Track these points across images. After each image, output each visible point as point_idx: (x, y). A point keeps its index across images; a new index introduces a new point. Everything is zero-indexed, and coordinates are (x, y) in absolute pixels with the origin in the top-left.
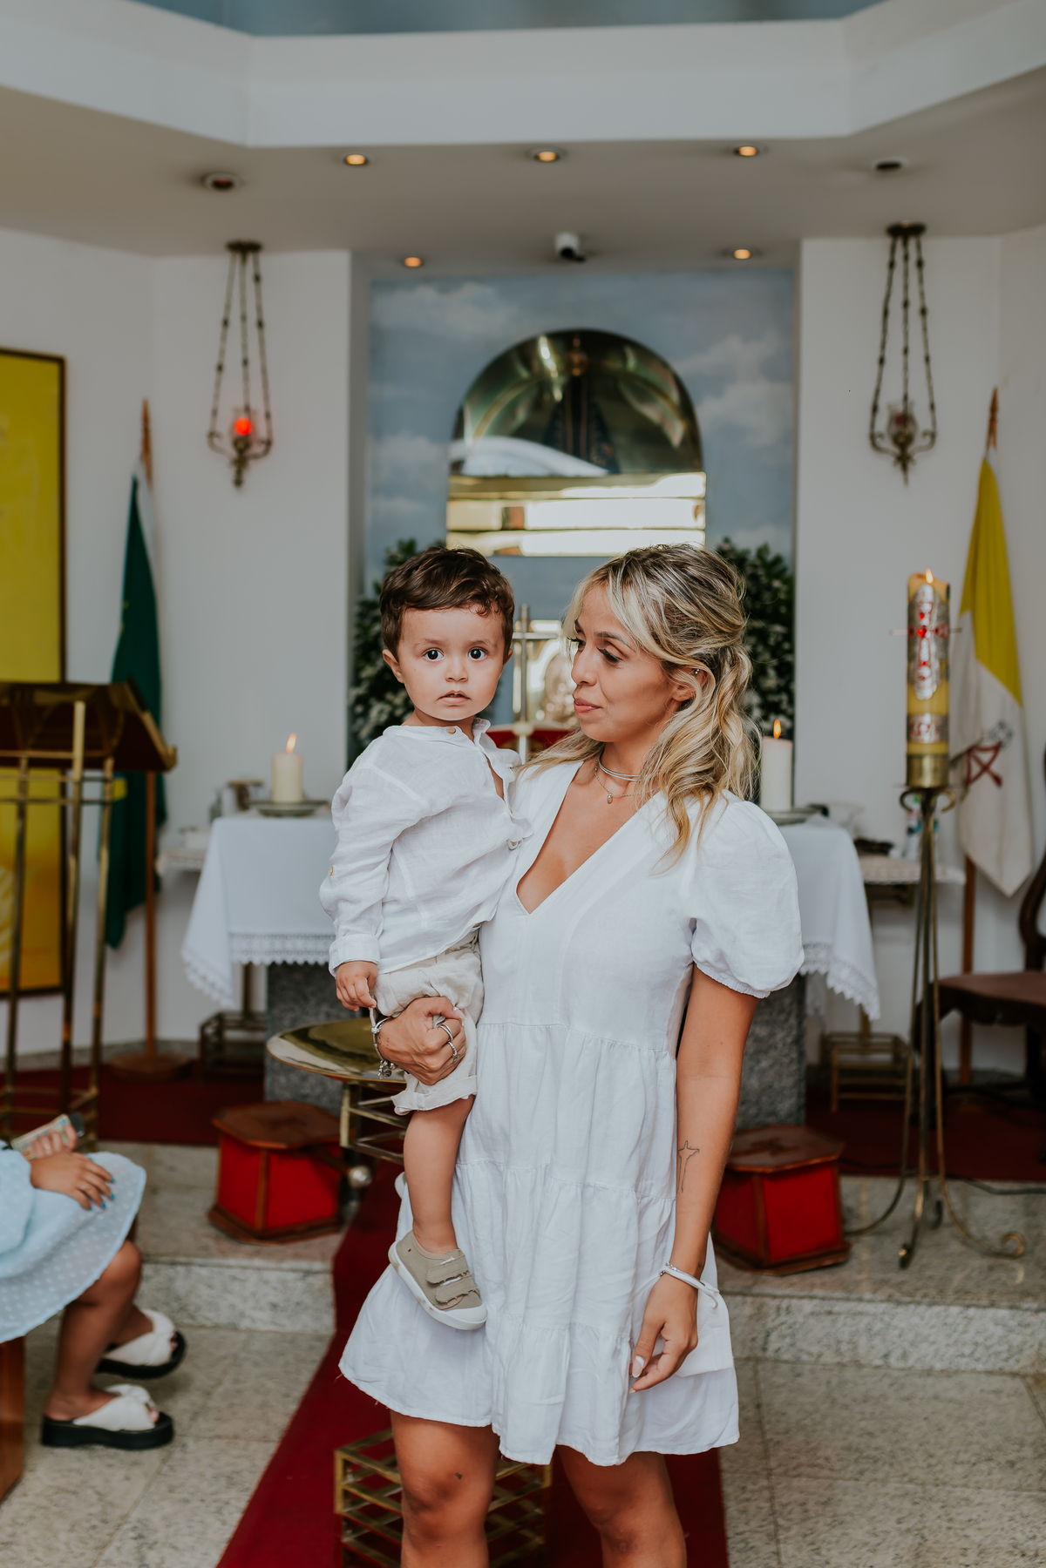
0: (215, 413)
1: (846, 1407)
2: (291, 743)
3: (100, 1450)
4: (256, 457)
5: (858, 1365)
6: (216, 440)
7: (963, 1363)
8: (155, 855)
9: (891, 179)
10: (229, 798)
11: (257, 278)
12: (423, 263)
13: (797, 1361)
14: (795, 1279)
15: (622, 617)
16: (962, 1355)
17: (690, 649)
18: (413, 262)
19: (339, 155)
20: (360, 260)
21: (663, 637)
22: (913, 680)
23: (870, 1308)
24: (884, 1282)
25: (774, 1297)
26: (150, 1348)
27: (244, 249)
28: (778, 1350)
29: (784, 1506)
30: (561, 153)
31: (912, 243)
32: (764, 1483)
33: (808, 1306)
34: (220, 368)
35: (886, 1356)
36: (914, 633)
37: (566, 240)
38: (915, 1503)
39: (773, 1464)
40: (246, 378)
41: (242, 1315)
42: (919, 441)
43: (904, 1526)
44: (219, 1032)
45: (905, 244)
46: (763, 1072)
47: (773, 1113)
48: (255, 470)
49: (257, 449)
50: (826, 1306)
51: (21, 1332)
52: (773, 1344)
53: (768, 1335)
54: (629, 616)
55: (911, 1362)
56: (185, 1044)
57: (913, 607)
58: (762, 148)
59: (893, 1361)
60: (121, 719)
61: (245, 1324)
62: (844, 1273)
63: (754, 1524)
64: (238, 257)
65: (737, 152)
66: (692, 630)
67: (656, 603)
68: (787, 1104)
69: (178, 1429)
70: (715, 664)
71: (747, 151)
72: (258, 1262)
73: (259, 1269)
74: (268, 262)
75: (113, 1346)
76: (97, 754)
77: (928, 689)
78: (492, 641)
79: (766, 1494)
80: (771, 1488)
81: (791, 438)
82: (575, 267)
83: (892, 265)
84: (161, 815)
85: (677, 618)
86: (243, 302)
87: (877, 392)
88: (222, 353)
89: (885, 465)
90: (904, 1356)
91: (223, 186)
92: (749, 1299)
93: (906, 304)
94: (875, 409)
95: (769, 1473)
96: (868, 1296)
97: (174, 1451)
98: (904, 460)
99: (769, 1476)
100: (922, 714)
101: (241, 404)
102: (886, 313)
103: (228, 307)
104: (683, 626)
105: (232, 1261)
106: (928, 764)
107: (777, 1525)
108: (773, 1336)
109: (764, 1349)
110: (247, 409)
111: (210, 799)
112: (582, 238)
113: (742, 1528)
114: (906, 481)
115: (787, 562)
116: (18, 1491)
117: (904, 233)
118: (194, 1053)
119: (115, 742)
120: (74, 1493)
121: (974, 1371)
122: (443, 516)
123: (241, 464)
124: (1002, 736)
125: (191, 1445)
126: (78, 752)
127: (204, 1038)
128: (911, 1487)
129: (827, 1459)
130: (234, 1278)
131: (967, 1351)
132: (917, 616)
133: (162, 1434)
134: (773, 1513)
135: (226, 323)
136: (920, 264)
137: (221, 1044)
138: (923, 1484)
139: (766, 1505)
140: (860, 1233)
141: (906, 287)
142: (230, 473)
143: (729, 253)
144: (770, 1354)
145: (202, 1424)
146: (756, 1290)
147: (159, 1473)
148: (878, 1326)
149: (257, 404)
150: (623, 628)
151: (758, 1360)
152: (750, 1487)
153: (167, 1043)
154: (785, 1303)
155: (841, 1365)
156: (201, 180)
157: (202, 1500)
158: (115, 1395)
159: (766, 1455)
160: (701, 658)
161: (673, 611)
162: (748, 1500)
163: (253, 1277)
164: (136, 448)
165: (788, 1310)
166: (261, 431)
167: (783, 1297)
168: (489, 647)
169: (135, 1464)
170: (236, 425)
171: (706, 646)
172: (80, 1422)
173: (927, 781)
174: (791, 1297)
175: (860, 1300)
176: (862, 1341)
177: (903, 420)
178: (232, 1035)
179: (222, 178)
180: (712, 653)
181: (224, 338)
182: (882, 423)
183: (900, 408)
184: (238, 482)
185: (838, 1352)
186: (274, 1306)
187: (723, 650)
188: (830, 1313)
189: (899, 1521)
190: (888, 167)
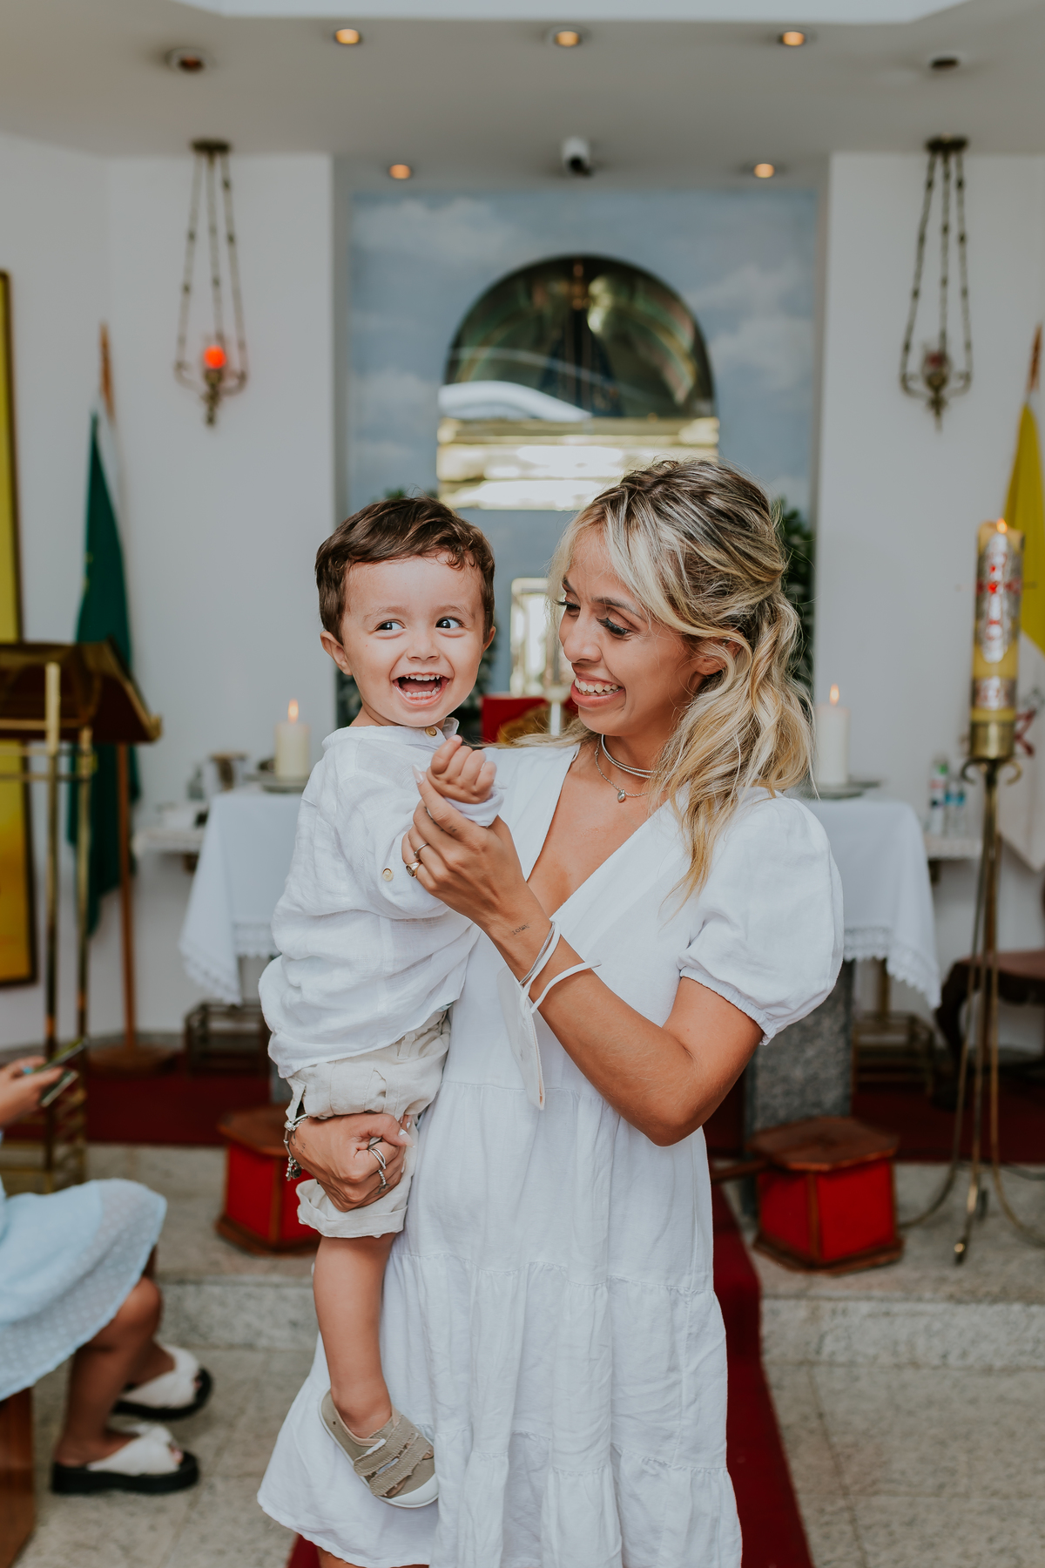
0: (182, 341)
1: (910, 1413)
2: (293, 711)
3: (119, 1496)
4: (230, 392)
5: (915, 1365)
6: (185, 374)
7: (1024, 1360)
8: (129, 835)
9: (947, 78)
10: (211, 775)
11: (227, 185)
12: (412, 171)
13: (852, 1364)
14: (850, 1279)
15: (628, 577)
16: (1022, 1353)
17: (719, 612)
18: (400, 171)
19: (327, 30)
20: (343, 169)
21: (682, 600)
22: (979, 640)
23: (930, 1308)
24: (942, 1280)
25: (830, 1299)
26: (174, 1388)
27: (212, 149)
28: (833, 1353)
29: (868, 1528)
30: (584, 34)
31: (953, 160)
32: (841, 1503)
33: (865, 1307)
34: (187, 289)
35: (944, 1356)
36: (983, 588)
37: (575, 147)
38: (1003, 1520)
39: (847, 1480)
40: (218, 300)
41: (259, 1334)
42: (954, 384)
43: (997, 1546)
44: (204, 1022)
45: (946, 161)
46: (808, 1062)
47: (818, 1104)
48: (229, 408)
49: (230, 382)
50: (884, 1307)
51: (28, 1381)
52: (829, 1346)
53: (822, 1338)
54: (636, 574)
55: (971, 1360)
56: (169, 1036)
57: (982, 559)
58: (810, 34)
59: (953, 1360)
60: (97, 685)
61: (263, 1342)
62: (901, 1272)
63: (840, 1551)
64: (204, 160)
65: (781, 40)
66: (721, 586)
67: (673, 554)
68: (833, 1095)
69: (204, 1468)
70: (750, 628)
71: (793, 38)
72: (276, 1278)
73: (277, 1286)
74: (237, 165)
75: (131, 1386)
76: (72, 724)
77: (996, 651)
78: (469, 608)
79: (846, 1516)
80: (850, 1509)
81: (814, 380)
82: (580, 183)
83: (930, 185)
84: (135, 792)
85: (702, 572)
86: (212, 211)
87: (910, 329)
88: (189, 270)
89: (917, 409)
90: (964, 1355)
91: (191, 65)
92: (803, 1303)
93: (945, 229)
94: (907, 347)
95: (846, 1492)
96: (928, 1295)
97: (201, 1493)
98: (937, 404)
99: (846, 1494)
100: (990, 676)
101: (211, 329)
102: (922, 239)
103: (194, 217)
104: (710, 582)
105: (247, 1278)
106: (994, 732)
107: (865, 1553)
108: (828, 1341)
109: (818, 1352)
110: (220, 337)
111: (187, 774)
112: (593, 145)
113: (828, 1556)
114: (939, 427)
115: (804, 516)
116: (31, 1549)
117: (945, 148)
118: (179, 1045)
119: (91, 711)
120: (95, 1548)
121: (1035, 1368)
122: (433, 464)
123: (213, 397)
124: (1035, 703)
125: (220, 1485)
126: (52, 721)
127: (189, 1032)
128: (995, 1501)
129: (903, 1473)
130: (249, 1296)
131: (1029, 1347)
132: (987, 568)
133: (187, 1475)
134: (857, 1538)
135: (192, 236)
136: (960, 184)
137: (206, 1036)
138: (1007, 1497)
139: (848, 1529)
140: (908, 1226)
141: (946, 210)
142: (200, 410)
143: (749, 169)
144: (825, 1356)
145: (228, 1460)
146: (812, 1292)
147: (187, 1520)
148: (937, 1326)
149: (230, 331)
150: (628, 591)
151: (812, 1364)
152: (829, 1508)
153: (148, 1036)
154: (841, 1305)
155: (898, 1367)
156: (165, 57)
157: (240, 1551)
158: (133, 1436)
159: (838, 1471)
160: (731, 622)
161: (696, 563)
162: (827, 1524)
163: (270, 1294)
164: (95, 380)
165: (844, 1312)
166: (235, 362)
167: (839, 1299)
168: (465, 618)
169: (160, 1510)
170: (209, 356)
171: (739, 605)
172: (97, 1467)
173: (992, 750)
174: (846, 1299)
175: (920, 1300)
176: (921, 1342)
177: (938, 360)
178: (218, 1025)
179: (190, 55)
180: (749, 613)
181: (190, 254)
182: (915, 363)
183: (935, 347)
184: (211, 420)
185: (895, 1353)
186: (294, 1324)
187: (761, 604)
188: (887, 1314)
189: (991, 1540)
190: (944, 64)
